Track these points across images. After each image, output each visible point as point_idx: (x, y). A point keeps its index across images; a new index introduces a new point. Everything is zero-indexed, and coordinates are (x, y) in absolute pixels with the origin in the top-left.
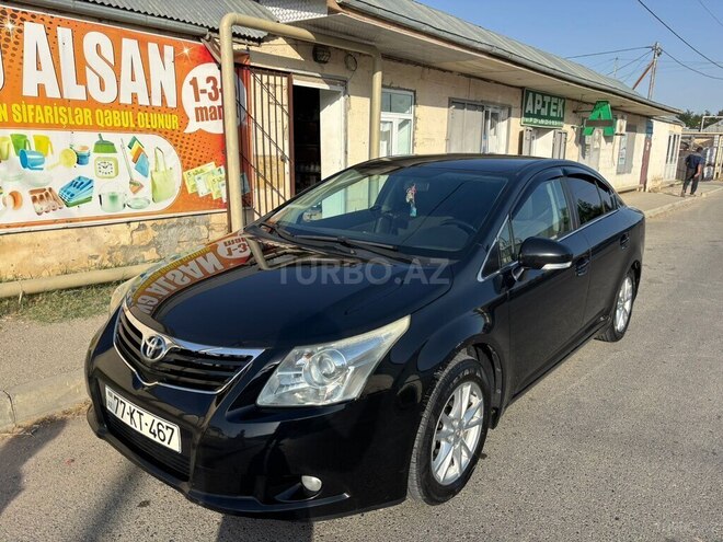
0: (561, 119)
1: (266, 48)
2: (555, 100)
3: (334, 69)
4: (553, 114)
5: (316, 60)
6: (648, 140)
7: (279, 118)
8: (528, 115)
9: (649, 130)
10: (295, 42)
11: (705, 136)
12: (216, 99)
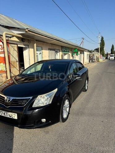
0: (69, 52)
1: (12, 39)
2: (67, 48)
3: (26, 43)
4: (67, 51)
5: (22, 41)
6: (84, 55)
7: (16, 53)
8: (63, 51)
9: (84, 53)
10: (18, 37)
11: (92, 54)
12: (2, 49)
